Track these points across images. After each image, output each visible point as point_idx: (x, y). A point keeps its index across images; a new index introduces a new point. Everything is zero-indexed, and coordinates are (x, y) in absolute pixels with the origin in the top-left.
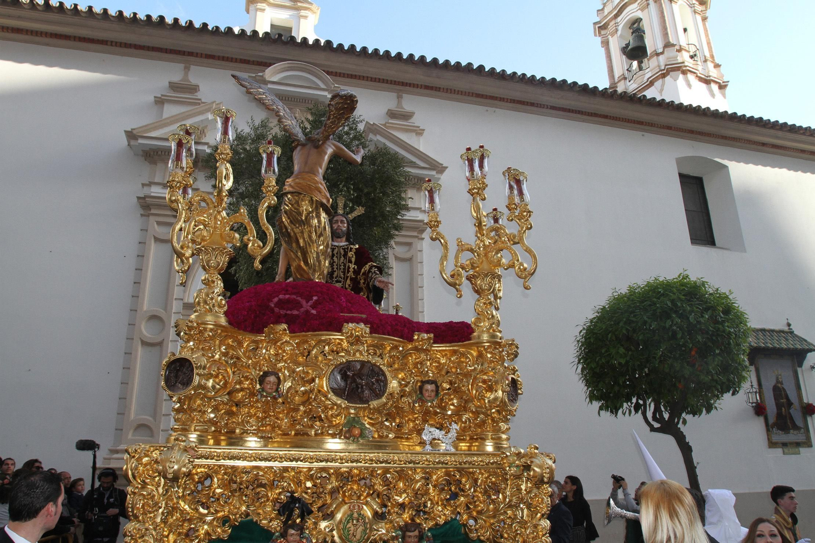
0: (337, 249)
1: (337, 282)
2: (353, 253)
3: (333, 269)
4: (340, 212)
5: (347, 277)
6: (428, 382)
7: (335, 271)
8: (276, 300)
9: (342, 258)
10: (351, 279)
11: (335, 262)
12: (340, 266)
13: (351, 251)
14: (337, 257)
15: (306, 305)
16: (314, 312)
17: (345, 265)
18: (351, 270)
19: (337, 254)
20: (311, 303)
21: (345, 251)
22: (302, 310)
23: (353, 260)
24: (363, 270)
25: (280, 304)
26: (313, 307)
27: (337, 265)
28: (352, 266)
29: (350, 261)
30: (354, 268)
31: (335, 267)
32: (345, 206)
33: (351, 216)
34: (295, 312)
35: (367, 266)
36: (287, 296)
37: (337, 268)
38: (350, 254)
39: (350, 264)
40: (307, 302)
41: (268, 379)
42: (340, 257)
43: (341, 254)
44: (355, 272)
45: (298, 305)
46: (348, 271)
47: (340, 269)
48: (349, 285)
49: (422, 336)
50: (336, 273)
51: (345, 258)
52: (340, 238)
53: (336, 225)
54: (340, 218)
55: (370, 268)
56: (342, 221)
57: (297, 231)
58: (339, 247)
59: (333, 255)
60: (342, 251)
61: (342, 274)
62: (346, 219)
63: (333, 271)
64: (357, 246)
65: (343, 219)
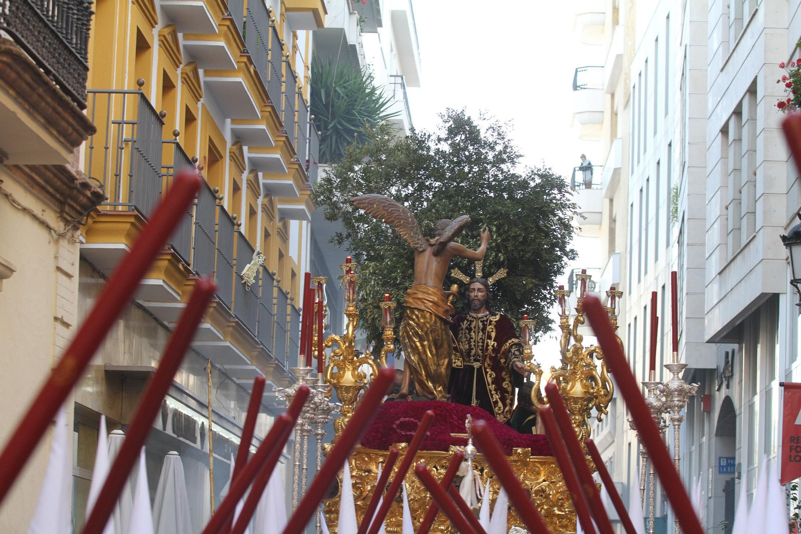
0: (475, 322)
1: (476, 360)
2: (493, 327)
3: (470, 346)
4: (479, 274)
5: (486, 356)
7: (473, 349)
8: (398, 422)
9: (481, 333)
10: (491, 358)
11: (472, 338)
12: (478, 342)
13: (490, 324)
14: (474, 332)
16: (428, 433)
17: (483, 342)
18: (490, 348)
19: (475, 328)
21: (484, 325)
23: (493, 335)
24: (503, 348)
25: (402, 426)
27: (474, 342)
28: (491, 343)
29: (489, 337)
30: (493, 346)
31: (473, 343)
33: (490, 282)
34: (413, 433)
35: (508, 344)
36: (407, 419)
37: (474, 345)
38: (489, 328)
39: (489, 341)
42: (479, 332)
43: (479, 328)
44: (494, 350)
45: (415, 427)
46: (487, 350)
47: (478, 346)
48: (489, 365)
49: (520, 450)
50: (473, 352)
51: (484, 333)
52: (477, 311)
53: (473, 295)
54: (477, 285)
55: (511, 347)
56: (479, 290)
57: (418, 344)
58: (477, 319)
59: (470, 330)
60: (481, 324)
61: (480, 352)
62: (486, 286)
63: (470, 349)
64: (498, 317)
65: (481, 286)
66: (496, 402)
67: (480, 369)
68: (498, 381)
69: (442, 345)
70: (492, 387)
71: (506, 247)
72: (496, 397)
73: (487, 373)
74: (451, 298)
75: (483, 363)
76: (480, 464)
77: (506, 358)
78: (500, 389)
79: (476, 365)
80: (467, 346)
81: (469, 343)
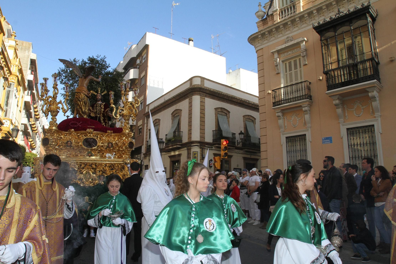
1: (98, 114)
4: (99, 92)
6: (110, 143)
8: (71, 123)
10: (102, 114)
12: (99, 110)
15: (78, 124)
16: (80, 126)
20: (80, 124)
22: (77, 125)
23: (103, 108)
24: (106, 111)
25: (72, 124)
26: (80, 125)
28: (103, 110)
29: (102, 108)
32: (101, 91)
33: (103, 94)
34: (76, 126)
36: (74, 122)
38: (102, 106)
40: (79, 123)
41: (68, 142)
44: (103, 111)
45: (76, 124)
46: (101, 111)
48: (102, 116)
49: (109, 131)
50: (98, 112)
51: (100, 107)
52: (99, 101)
53: (97, 97)
54: (99, 95)
55: (108, 110)
56: (99, 96)
57: (79, 103)
58: (99, 104)
59: (97, 106)
60: (100, 105)
61: (99, 112)
62: (101, 95)
63: (97, 111)
64: (104, 104)
65: (100, 95)
66: (104, 125)
67: (99, 117)
68: (104, 120)
69: (86, 104)
70: (102, 121)
71: (108, 88)
72: (104, 124)
73: (101, 118)
74: (90, 94)
75: (100, 115)
76: (97, 135)
77: (106, 114)
78: (104, 122)
79: (98, 116)
80: (96, 111)
81: (96, 110)
